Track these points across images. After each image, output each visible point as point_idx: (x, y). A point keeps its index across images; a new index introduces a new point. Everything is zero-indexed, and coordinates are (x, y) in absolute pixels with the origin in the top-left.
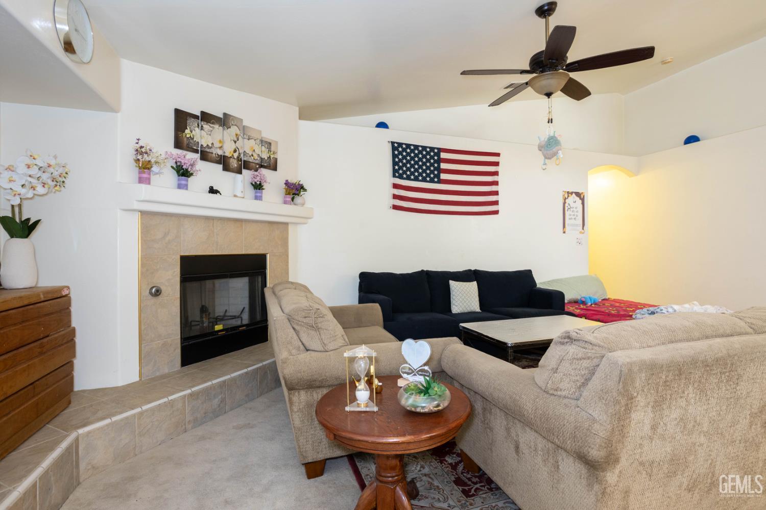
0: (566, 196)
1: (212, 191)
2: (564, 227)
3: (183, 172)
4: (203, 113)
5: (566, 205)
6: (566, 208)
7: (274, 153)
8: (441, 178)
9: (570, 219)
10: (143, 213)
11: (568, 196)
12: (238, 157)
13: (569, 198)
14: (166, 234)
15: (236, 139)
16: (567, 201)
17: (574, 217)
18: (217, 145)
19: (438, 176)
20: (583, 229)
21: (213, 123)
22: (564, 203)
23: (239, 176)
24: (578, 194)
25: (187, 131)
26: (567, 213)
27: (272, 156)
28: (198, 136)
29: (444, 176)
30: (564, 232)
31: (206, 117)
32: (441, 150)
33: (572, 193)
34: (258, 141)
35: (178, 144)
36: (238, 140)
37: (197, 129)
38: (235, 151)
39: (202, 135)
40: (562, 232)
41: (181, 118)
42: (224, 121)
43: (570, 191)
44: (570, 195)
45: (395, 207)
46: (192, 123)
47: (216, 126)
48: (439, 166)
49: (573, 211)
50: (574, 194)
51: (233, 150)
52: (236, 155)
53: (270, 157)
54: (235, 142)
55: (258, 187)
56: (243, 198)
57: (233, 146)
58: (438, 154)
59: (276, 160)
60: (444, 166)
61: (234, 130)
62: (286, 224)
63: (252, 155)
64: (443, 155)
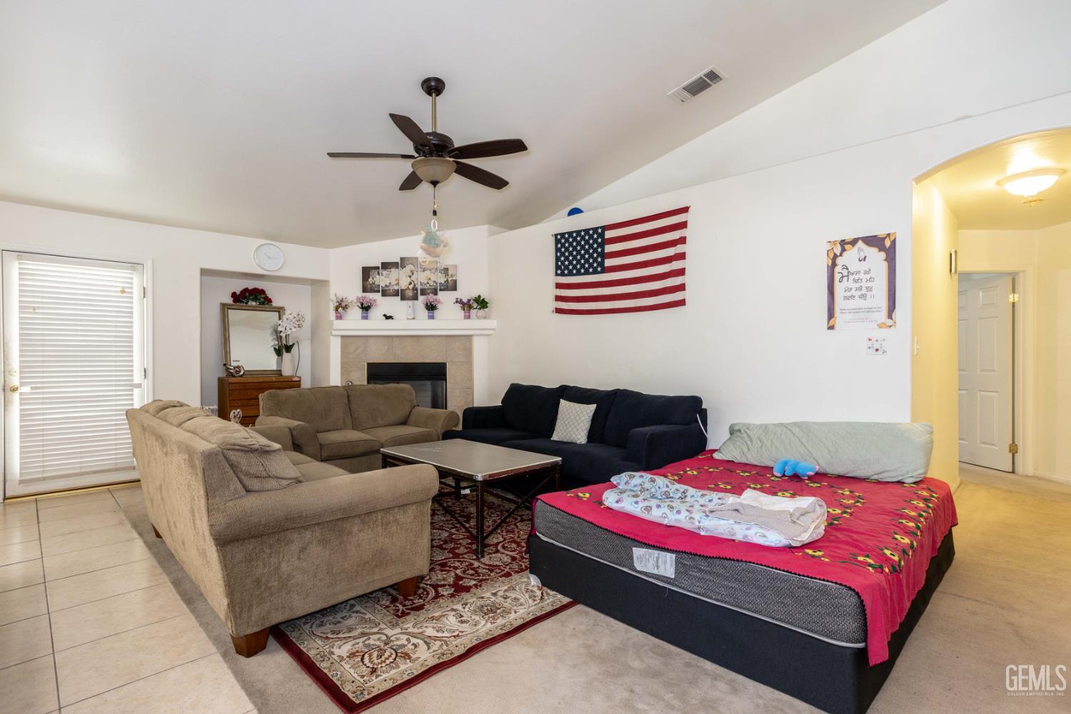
0: (838, 250)
1: (388, 317)
2: (831, 314)
3: (366, 308)
4: (382, 263)
5: (837, 269)
6: (837, 277)
7: (452, 276)
8: (606, 265)
9: (846, 298)
10: (343, 337)
11: (843, 250)
12: (413, 288)
13: (845, 254)
14: (357, 349)
15: (411, 274)
16: (839, 261)
17: (859, 293)
18: (394, 282)
19: (601, 265)
20: (890, 317)
21: (390, 268)
22: (834, 265)
23: (415, 302)
24: (872, 241)
25: (370, 280)
26: (839, 288)
27: (450, 279)
28: (378, 281)
29: (609, 262)
30: (831, 328)
31: (386, 266)
32: (605, 228)
33: (854, 242)
34: (433, 271)
35: (365, 290)
36: (413, 274)
37: (377, 276)
38: (410, 284)
39: (381, 280)
40: (826, 327)
41: (366, 272)
42: (403, 263)
43: (849, 237)
44: (847, 247)
45: (559, 311)
46: (373, 273)
47: (393, 270)
48: (603, 250)
49: (855, 281)
50: (860, 244)
51: (408, 283)
52: (411, 287)
53: (447, 280)
54: (410, 277)
55: (431, 307)
56: (414, 319)
57: (409, 280)
58: (602, 235)
59: (455, 282)
60: (609, 248)
61: (409, 268)
62: (471, 336)
63: (428, 283)
64: (609, 234)
